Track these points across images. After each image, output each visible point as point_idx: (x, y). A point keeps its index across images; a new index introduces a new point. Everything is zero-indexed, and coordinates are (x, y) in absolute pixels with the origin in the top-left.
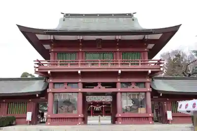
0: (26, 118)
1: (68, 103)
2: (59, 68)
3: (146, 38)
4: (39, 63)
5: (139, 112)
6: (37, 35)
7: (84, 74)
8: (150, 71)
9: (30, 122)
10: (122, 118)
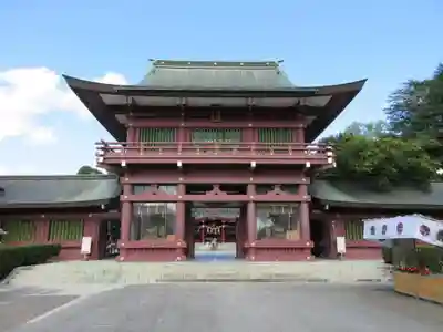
1: (157, 220)
2: (143, 156)
3: (302, 104)
4: (106, 148)
5: (288, 237)
6: (101, 95)
7: (189, 169)
8: (308, 165)
9: (88, 254)
10: (257, 249)
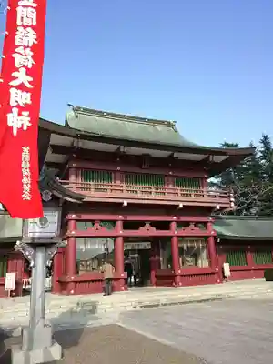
0: (4, 285)
2: (94, 195)
3: (211, 160)
5: (200, 265)
8: (218, 207)
9: (11, 291)
